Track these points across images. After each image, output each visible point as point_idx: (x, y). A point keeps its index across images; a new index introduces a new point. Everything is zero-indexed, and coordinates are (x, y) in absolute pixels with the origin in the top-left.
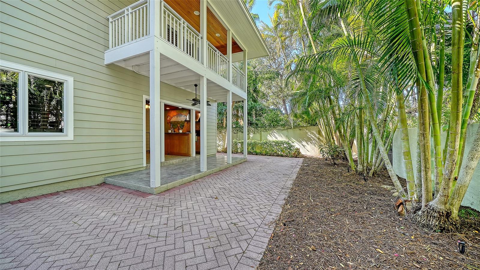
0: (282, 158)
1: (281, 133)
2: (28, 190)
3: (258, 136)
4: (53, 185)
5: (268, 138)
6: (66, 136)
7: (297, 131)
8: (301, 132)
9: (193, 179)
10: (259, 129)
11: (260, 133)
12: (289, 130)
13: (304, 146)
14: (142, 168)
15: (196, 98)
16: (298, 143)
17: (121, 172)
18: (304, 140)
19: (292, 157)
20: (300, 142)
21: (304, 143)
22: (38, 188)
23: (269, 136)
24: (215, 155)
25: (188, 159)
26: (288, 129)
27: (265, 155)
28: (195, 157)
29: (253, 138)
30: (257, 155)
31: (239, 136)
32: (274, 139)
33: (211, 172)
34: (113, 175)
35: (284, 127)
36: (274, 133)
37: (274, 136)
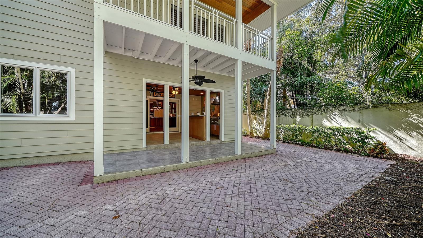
0: (345, 155)
1: (347, 117)
2: (40, 158)
3: (307, 120)
4: (59, 156)
5: (324, 122)
6: (69, 117)
7: (383, 111)
8: (393, 113)
9: (161, 171)
10: (310, 110)
11: (310, 116)
12: (365, 110)
13: (400, 139)
14: (141, 149)
15: (196, 75)
16: (385, 133)
17: (120, 151)
18: (399, 127)
19: (366, 156)
20: (390, 131)
21: (400, 134)
22: (47, 157)
23: (325, 120)
24: (233, 141)
25: (200, 143)
26: (360, 109)
27: (316, 147)
28: (210, 142)
29: (300, 123)
30: (303, 145)
31: (281, 120)
32: (334, 125)
33: (197, 165)
34: (111, 152)
35: (352, 106)
36: (335, 117)
37: (334, 120)
